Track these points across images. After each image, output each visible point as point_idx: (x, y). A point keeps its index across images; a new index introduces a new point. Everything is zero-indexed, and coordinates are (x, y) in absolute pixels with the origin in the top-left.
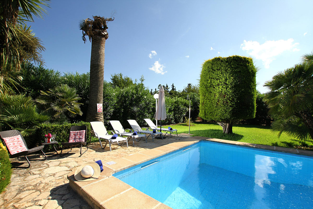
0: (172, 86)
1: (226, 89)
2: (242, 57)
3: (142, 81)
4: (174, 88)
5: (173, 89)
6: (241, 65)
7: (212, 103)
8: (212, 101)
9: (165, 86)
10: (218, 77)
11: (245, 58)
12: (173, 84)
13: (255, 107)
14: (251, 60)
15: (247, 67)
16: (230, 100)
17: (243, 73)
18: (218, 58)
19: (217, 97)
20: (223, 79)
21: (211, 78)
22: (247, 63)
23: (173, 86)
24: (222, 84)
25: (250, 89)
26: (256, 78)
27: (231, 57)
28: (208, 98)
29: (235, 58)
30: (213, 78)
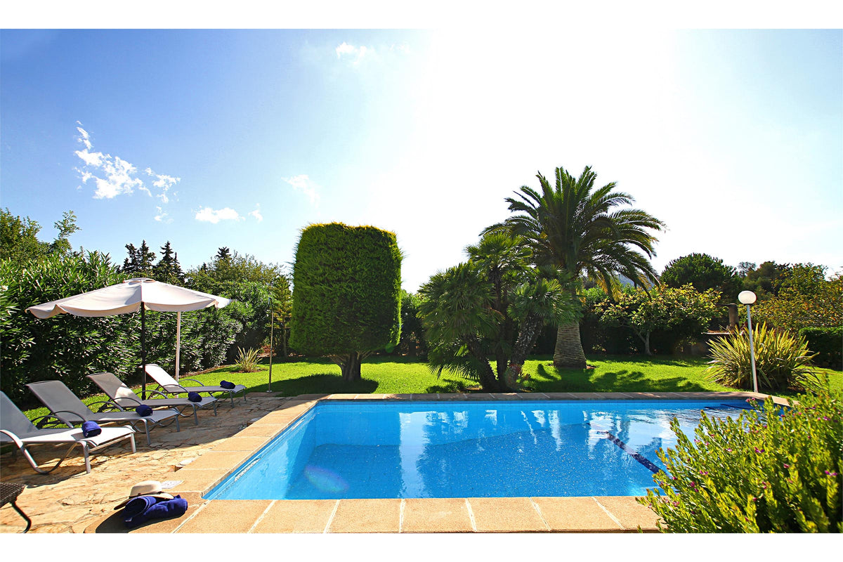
0: (164, 251)
1: (355, 289)
2: (381, 229)
3: (66, 229)
4: (172, 256)
5: (167, 259)
6: (380, 246)
7: (325, 317)
8: (325, 313)
9: (138, 246)
10: (340, 263)
11: (386, 233)
12: (168, 244)
13: (400, 324)
14: (395, 237)
15: (389, 249)
16: (361, 313)
17: (383, 261)
18: (339, 225)
19: (336, 306)
20: (350, 270)
21: (325, 265)
22: (390, 243)
23: (168, 250)
24: (347, 280)
25: (394, 290)
26: (401, 270)
27: (364, 229)
28: (315, 306)
29: (370, 231)
30: (329, 266)
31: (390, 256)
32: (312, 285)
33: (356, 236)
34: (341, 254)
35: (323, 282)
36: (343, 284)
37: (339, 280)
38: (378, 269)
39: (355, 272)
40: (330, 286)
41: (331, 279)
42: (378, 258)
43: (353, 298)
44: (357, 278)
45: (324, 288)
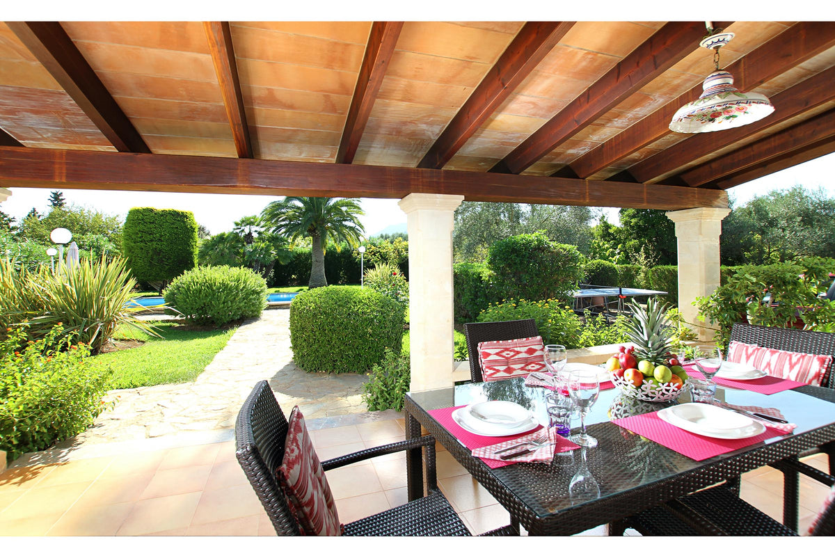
1: (162, 245)
7: (144, 261)
8: (143, 259)
10: (151, 231)
11: (183, 213)
20: (158, 234)
21: (142, 231)
22: (186, 218)
24: (156, 240)
25: (189, 246)
30: (145, 232)
31: (186, 227)
32: (135, 243)
33: (162, 215)
34: (152, 226)
35: (142, 241)
36: (153, 242)
37: (152, 241)
38: (176, 234)
39: (161, 236)
40: (146, 244)
41: (146, 239)
42: (177, 228)
43: (160, 250)
44: (162, 239)
45: (142, 244)
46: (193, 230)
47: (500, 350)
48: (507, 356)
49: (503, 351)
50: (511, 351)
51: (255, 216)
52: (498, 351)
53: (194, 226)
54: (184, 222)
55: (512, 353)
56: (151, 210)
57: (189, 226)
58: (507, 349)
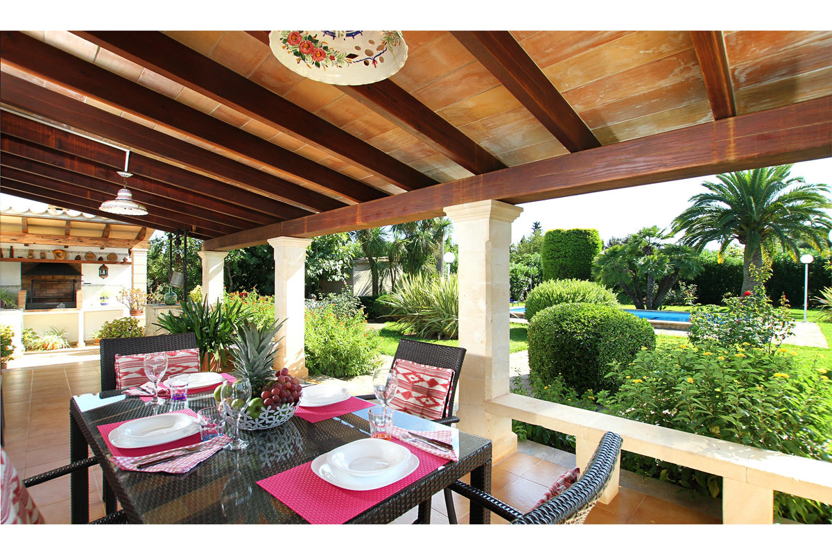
31: (588, 243)
33: (567, 235)
34: (560, 244)
36: (560, 259)
37: (559, 257)
38: (579, 251)
39: (566, 253)
42: (579, 245)
43: (565, 266)
44: (567, 255)
45: (551, 261)
46: (595, 246)
47: (408, 371)
48: (412, 380)
49: (410, 374)
50: (417, 376)
51: (655, 226)
52: (406, 371)
53: (596, 242)
54: (586, 239)
55: (417, 379)
56: (559, 231)
57: (591, 243)
58: (414, 373)
